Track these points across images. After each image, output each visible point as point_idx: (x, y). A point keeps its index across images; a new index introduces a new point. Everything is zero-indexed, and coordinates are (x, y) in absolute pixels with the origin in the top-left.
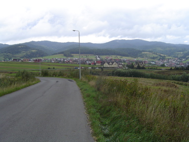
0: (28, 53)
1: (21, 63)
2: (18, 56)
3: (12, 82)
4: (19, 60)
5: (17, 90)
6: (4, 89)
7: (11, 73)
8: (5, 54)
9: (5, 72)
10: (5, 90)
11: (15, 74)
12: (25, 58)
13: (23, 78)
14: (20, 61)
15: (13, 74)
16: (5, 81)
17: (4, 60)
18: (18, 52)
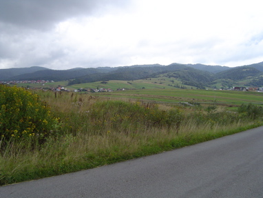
0: (257, 78)
1: (245, 93)
2: (241, 83)
3: (233, 119)
4: (243, 88)
5: (241, 130)
6: (224, 127)
7: (231, 106)
8: (224, 80)
9: (223, 105)
10: (225, 129)
11: (237, 108)
12: (252, 87)
13: (249, 114)
14: (244, 90)
15: (233, 108)
16: (225, 117)
17: (222, 88)
18: (241, 78)
